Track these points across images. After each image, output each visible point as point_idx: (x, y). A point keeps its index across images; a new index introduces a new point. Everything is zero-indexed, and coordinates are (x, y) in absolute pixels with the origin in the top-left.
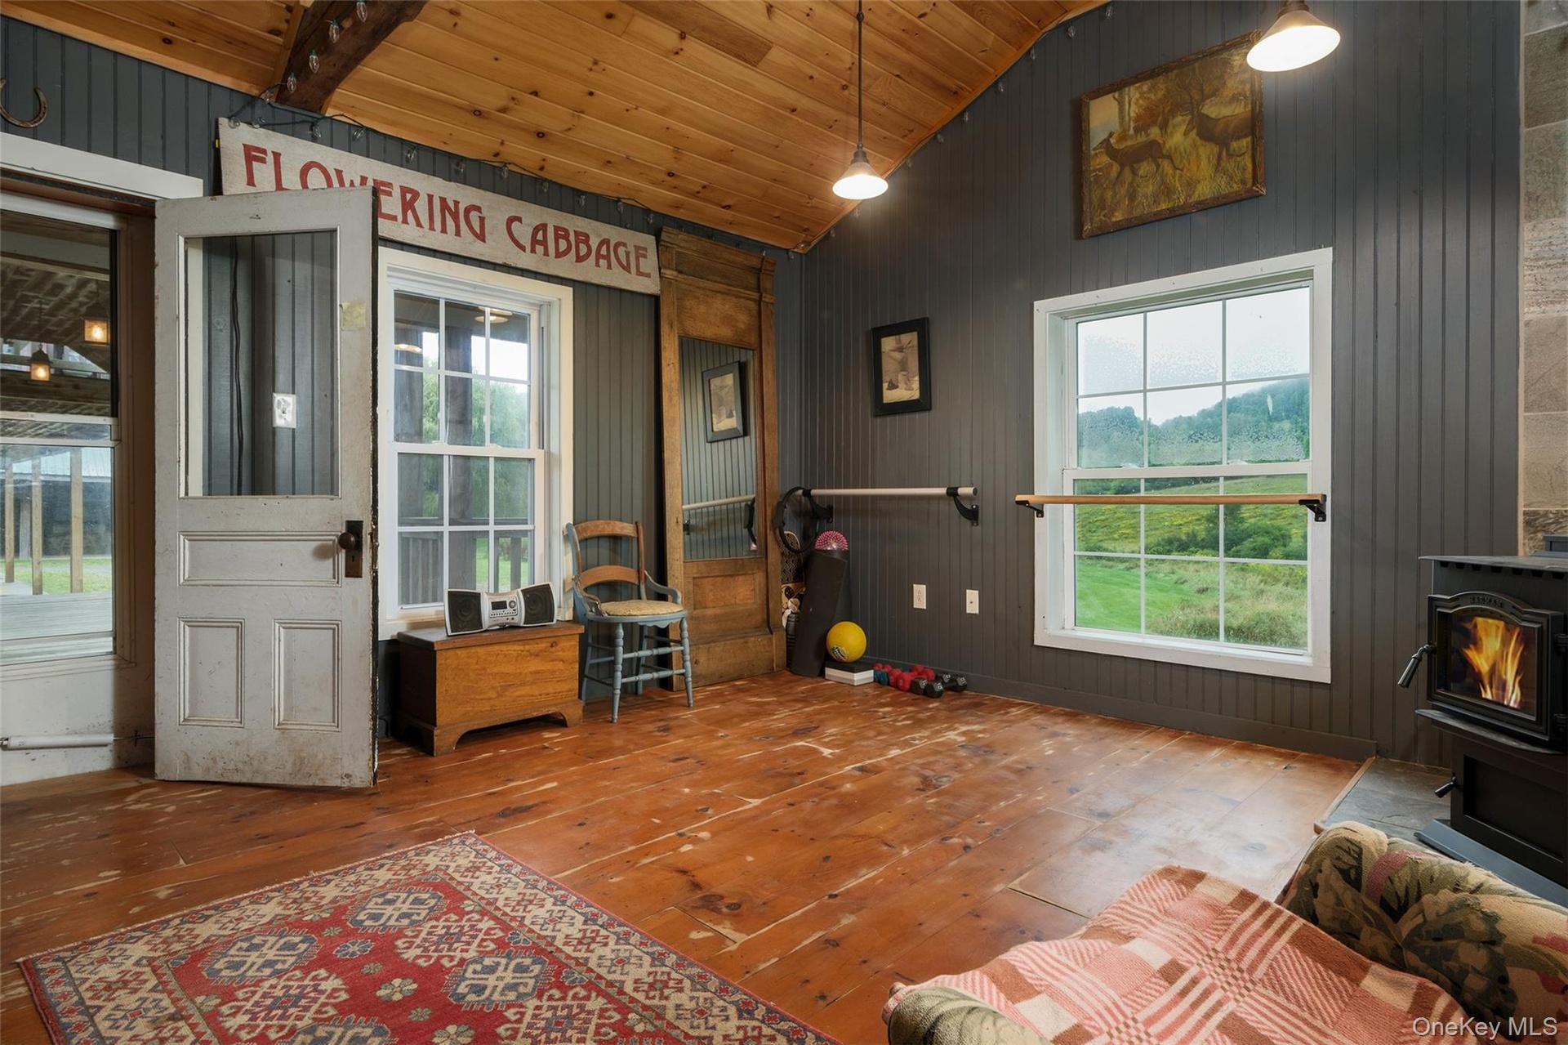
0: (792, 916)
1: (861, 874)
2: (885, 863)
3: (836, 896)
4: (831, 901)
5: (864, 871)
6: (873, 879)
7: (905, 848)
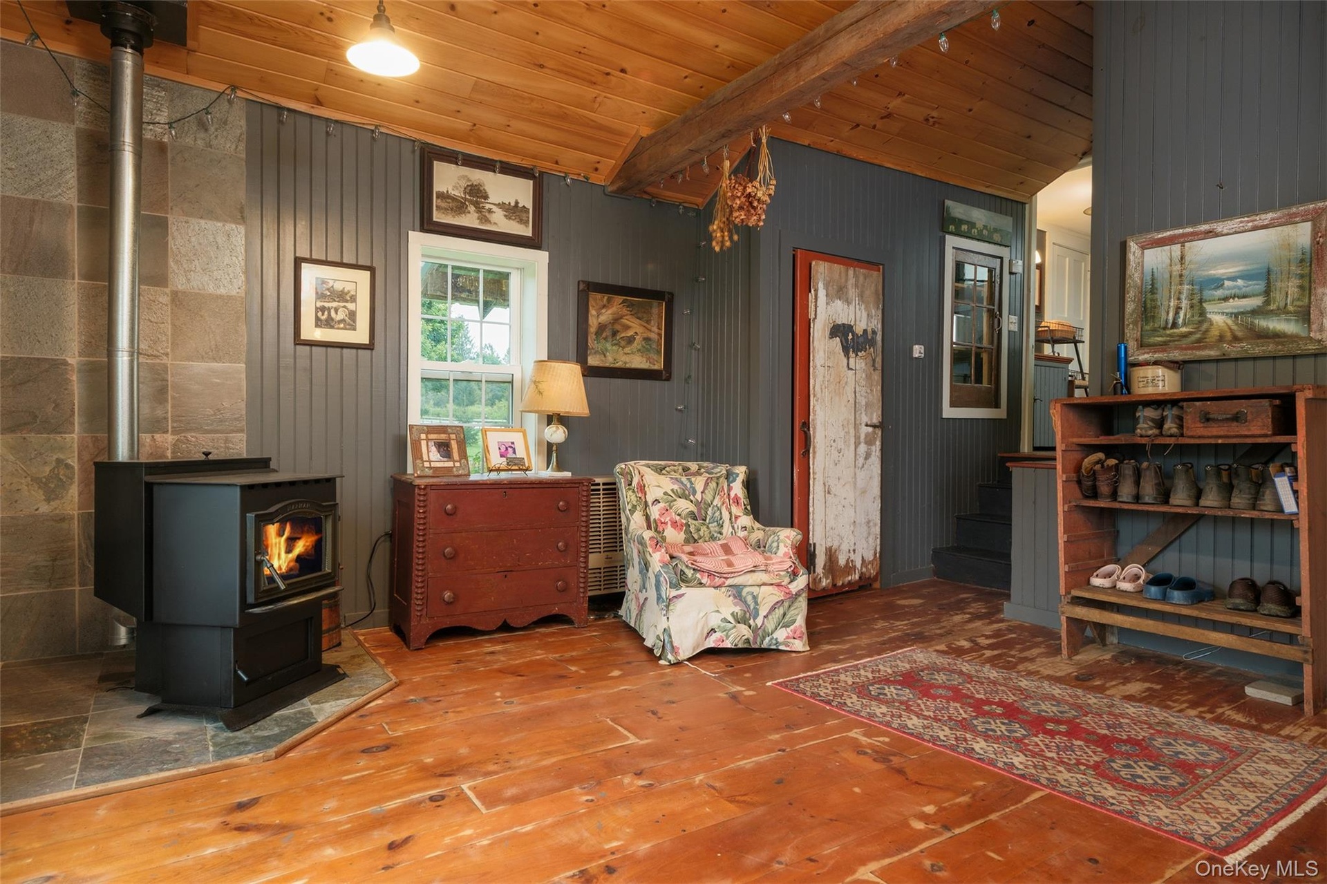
0: (815, 742)
1: (752, 764)
2: (726, 771)
3: (779, 751)
4: (784, 748)
5: (748, 766)
6: (744, 758)
7: (697, 782)
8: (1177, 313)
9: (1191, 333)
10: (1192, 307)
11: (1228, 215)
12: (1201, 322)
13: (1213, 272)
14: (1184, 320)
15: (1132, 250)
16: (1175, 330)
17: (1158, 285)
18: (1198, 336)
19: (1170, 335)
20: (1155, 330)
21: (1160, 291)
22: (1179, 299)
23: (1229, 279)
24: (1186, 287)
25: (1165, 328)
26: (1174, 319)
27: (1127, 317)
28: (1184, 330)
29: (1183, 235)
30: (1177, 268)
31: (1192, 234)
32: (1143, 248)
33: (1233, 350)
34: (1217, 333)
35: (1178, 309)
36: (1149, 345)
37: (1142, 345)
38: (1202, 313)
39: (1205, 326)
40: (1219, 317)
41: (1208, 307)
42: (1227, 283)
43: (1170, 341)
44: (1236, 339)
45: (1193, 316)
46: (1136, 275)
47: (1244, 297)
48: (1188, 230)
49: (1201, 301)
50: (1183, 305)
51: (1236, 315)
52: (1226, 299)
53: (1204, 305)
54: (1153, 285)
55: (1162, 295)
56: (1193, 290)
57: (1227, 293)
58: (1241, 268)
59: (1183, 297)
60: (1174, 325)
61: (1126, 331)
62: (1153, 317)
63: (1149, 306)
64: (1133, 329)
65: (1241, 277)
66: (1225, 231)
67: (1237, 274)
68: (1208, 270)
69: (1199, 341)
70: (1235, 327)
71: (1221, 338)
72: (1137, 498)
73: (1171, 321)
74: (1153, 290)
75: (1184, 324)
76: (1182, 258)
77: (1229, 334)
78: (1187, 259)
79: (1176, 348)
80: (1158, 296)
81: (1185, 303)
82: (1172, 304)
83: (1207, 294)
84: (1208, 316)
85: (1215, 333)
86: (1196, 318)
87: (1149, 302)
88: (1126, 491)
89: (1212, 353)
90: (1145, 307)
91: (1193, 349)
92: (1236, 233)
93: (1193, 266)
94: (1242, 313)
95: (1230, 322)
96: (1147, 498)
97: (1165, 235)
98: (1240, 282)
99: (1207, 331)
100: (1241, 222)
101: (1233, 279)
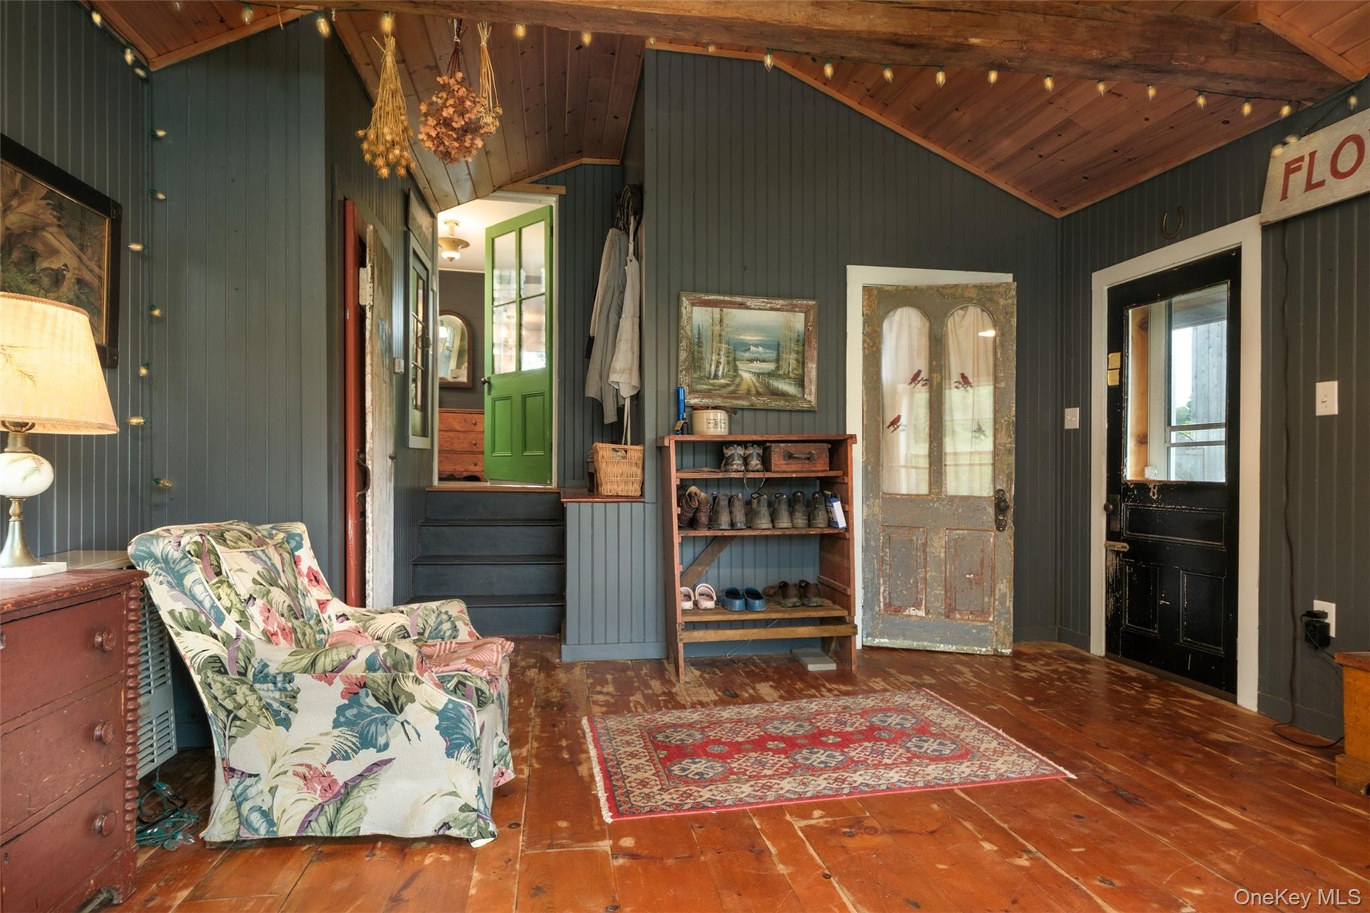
8: (717, 367)
9: (728, 385)
10: (728, 363)
11: (755, 294)
12: (735, 377)
13: (742, 337)
14: (723, 373)
15: (684, 304)
16: (716, 381)
17: (703, 340)
18: (732, 388)
19: (712, 385)
20: (701, 378)
21: (704, 345)
22: (719, 355)
23: (754, 345)
24: (724, 346)
25: (709, 378)
26: (716, 371)
27: (680, 364)
28: (723, 381)
29: (723, 302)
30: (717, 328)
31: (730, 303)
32: (693, 304)
33: (759, 402)
34: (746, 387)
35: (718, 363)
36: (697, 392)
37: (692, 391)
38: (736, 369)
39: (738, 380)
40: (746, 377)
41: (740, 365)
42: (752, 348)
43: (712, 390)
44: (758, 394)
45: (729, 371)
46: (688, 328)
47: (764, 361)
48: (727, 298)
49: (735, 359)
50: (722, 360)
51: (758, 375)
52: (751, 361)
53: (737, 363)
54: (699, 338)
55: (706, 349)
56: (729, 349)
57: (753, 356)
58: (760, 338)
59: (722, 353)
60: (716, 377)
61: (680, 376)
62: (700, 367)
63: (696, 357)
64: (686, 375)
65: (762, 346)
66: (753, 307)
67: (759, 342)
68: (739, 335)
69: (733, 392)
70: (757, 384)
71: (749, 392)
72: (733, 525)
73: (713, 373)
74: (700, 344)
75: (723, 377)
76: (721, 321)
77: (753, 389)
78: (725, 321)
79: (720, 396)
80: (703, 349)
81: (723, 360)
82: (714, 358)
83: (739, 354)
84: (740, 372)
85: (744, 387)
86: (731, 373)
87: (696, 353)
88: (724, 520)
89: (745, 403)
90: (693, 357)
91: (731, 398)
92: (759, 309)
93: (729, 329)
94: (762, 374)
95: (754, 379)
96: (739, 525)
97: (710, 298)
98: (760, 349)
99: (739, 385)
100: (763, 302)
101: (756, 346)
